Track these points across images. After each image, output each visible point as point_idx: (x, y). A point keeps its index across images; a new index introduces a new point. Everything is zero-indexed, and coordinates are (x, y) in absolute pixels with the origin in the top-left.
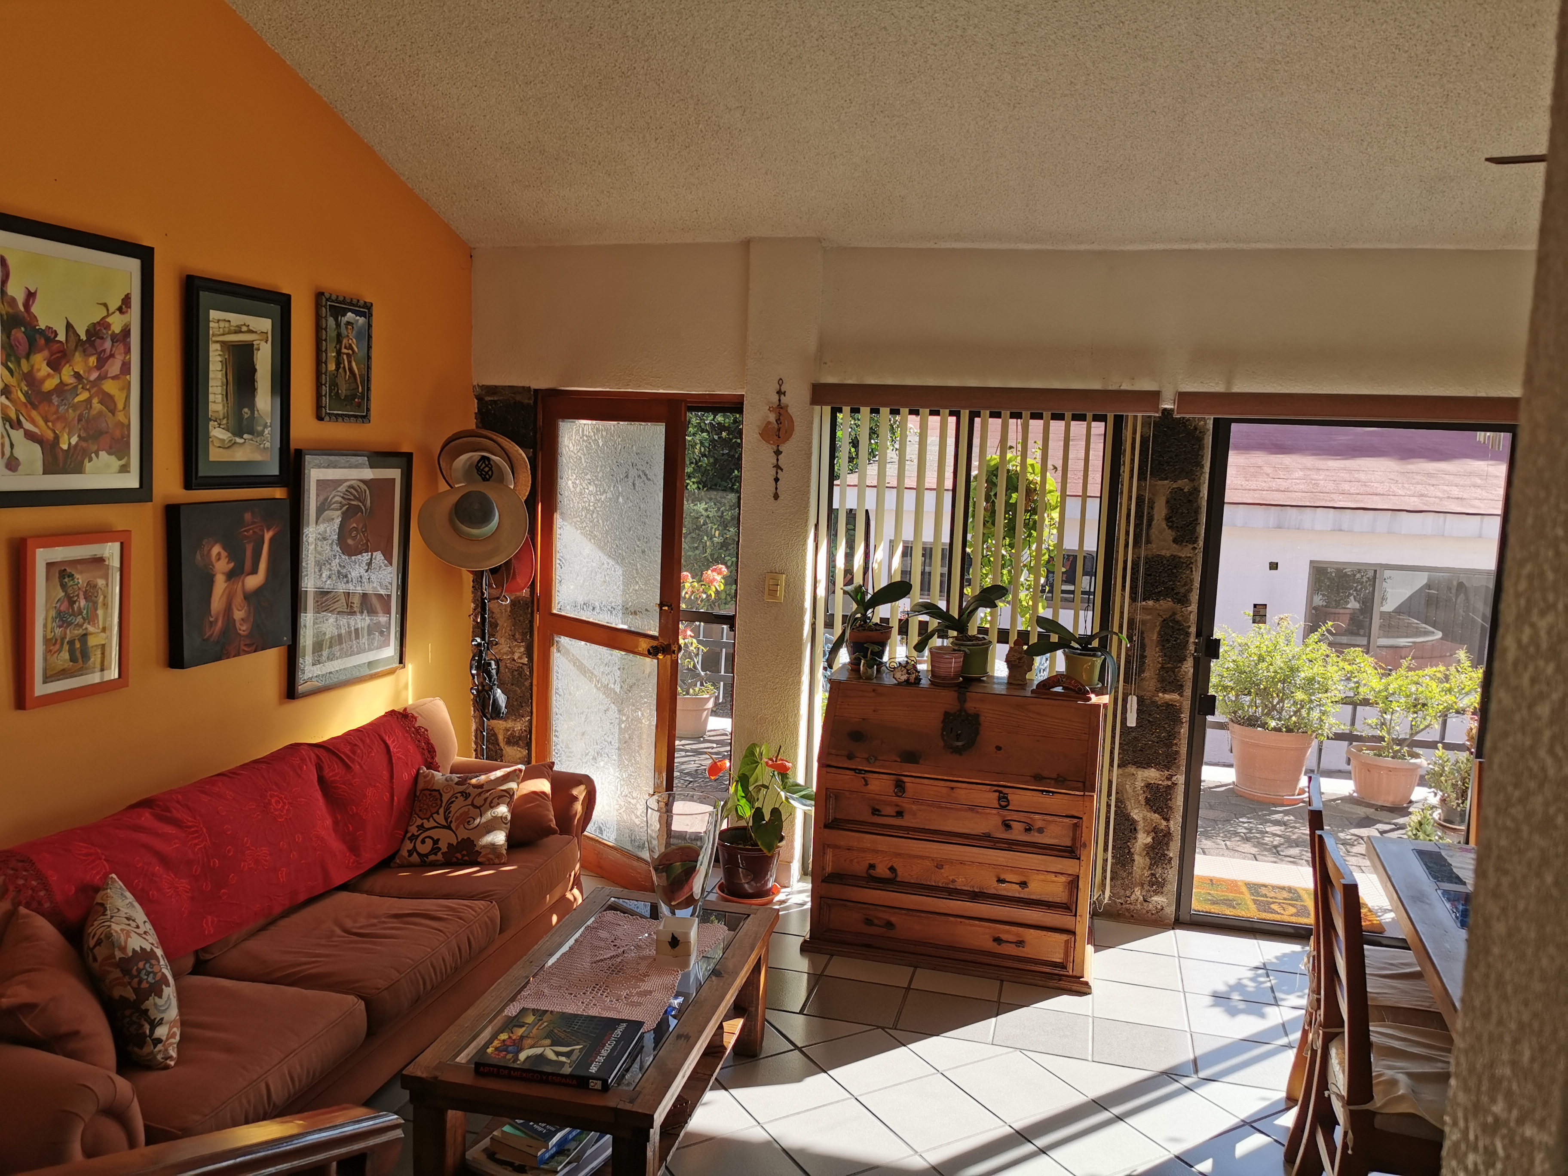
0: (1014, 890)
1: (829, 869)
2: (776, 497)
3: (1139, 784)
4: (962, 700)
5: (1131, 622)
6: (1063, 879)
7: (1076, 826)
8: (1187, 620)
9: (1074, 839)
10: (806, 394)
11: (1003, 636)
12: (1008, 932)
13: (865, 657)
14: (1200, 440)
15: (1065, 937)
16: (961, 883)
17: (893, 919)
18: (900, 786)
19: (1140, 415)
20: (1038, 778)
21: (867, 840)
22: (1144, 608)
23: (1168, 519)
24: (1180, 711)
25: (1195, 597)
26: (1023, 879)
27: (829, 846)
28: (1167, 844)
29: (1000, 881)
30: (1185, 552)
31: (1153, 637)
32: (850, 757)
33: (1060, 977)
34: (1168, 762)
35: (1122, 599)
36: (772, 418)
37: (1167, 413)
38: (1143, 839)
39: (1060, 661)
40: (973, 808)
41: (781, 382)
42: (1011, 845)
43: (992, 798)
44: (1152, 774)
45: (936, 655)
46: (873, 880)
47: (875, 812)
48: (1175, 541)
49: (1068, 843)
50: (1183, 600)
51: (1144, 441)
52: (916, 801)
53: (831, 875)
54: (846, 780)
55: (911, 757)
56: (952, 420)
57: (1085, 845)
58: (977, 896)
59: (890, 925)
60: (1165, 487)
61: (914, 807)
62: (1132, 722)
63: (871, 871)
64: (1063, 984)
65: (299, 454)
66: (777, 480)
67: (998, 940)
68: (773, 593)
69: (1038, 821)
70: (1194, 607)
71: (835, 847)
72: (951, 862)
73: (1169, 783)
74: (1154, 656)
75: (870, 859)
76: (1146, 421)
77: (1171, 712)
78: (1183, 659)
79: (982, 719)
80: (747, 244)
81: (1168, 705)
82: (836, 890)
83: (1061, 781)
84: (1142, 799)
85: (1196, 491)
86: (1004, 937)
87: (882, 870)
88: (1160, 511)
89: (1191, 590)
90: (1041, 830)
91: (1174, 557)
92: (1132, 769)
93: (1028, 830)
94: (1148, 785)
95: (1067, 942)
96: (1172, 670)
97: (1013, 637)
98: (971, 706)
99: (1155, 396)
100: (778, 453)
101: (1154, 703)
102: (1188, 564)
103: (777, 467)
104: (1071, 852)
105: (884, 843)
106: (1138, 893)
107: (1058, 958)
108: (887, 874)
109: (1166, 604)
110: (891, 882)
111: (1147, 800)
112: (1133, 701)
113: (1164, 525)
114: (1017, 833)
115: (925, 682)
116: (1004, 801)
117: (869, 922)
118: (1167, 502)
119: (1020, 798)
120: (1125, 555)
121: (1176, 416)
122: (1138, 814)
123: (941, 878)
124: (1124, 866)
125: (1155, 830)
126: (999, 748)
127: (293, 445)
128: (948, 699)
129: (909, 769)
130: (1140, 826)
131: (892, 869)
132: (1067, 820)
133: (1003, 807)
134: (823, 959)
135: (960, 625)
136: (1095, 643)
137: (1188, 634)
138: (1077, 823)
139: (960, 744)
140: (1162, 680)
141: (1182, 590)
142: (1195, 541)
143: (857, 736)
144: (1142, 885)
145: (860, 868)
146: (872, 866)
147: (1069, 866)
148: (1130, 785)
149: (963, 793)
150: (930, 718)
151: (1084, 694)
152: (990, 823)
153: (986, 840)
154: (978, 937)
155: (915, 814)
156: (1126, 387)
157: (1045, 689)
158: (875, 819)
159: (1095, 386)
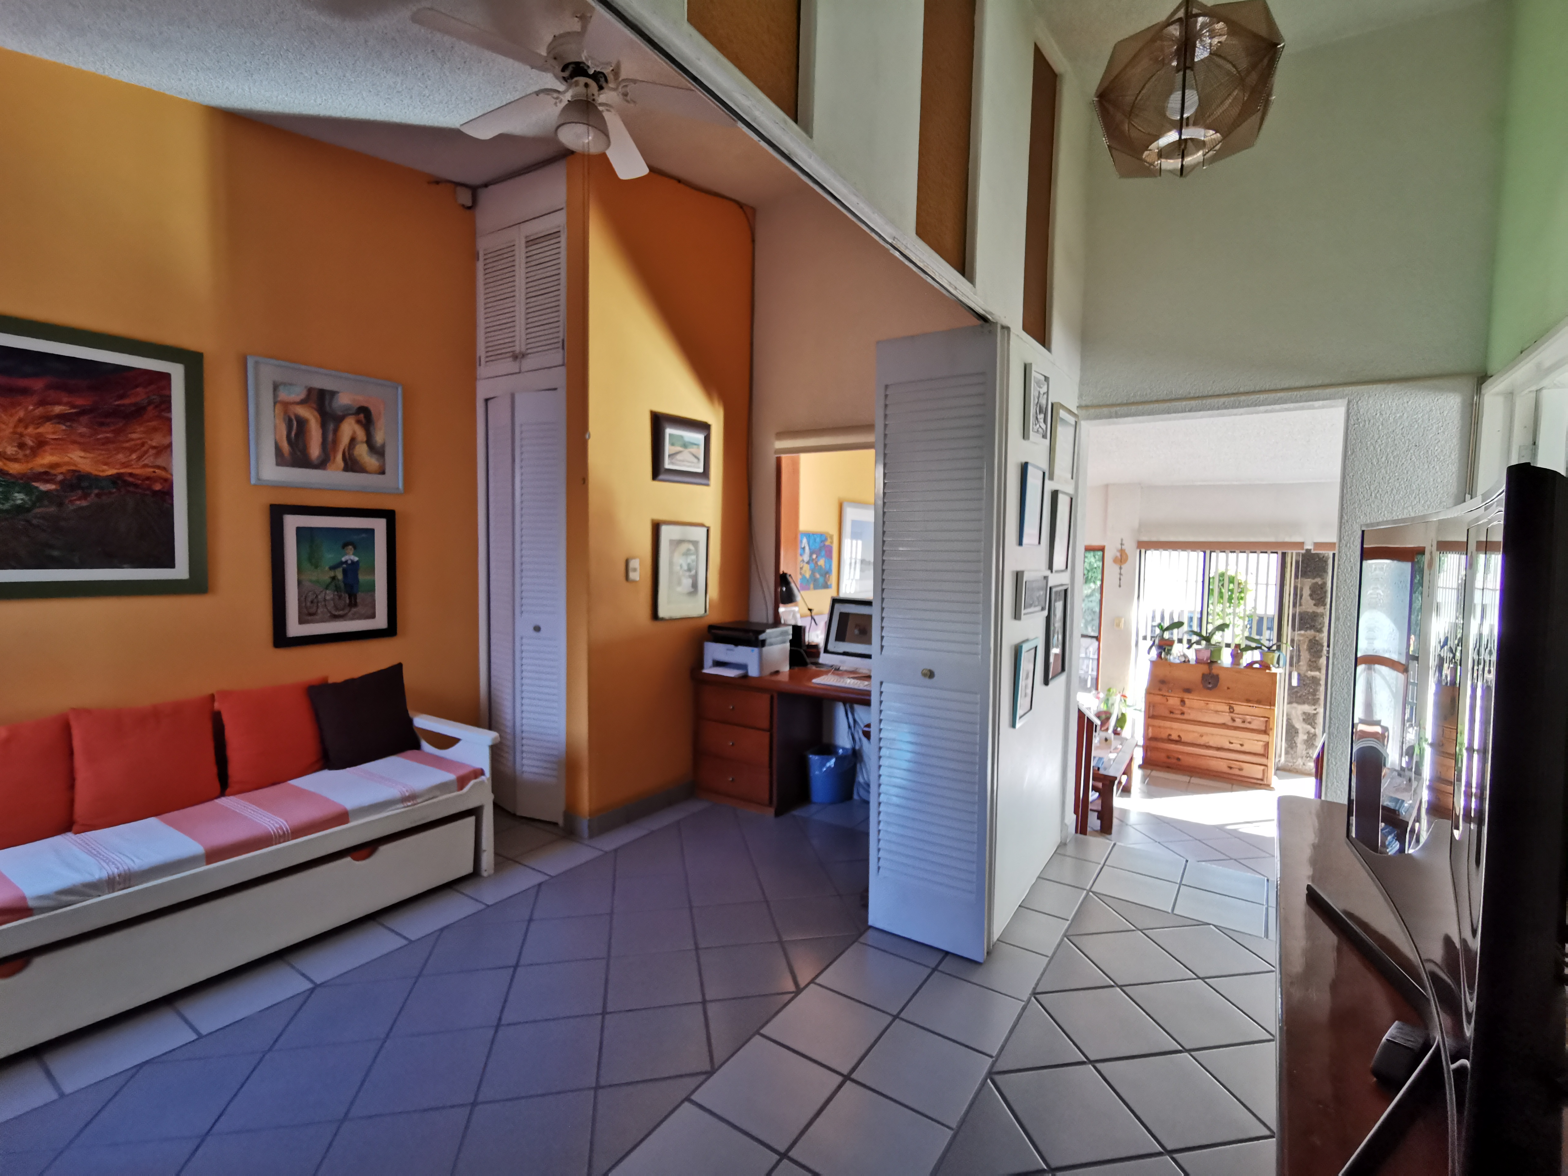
0: (1237, 747)
1: (1150, 735)
2: (1120, 586)
3: (1300, 712)
4: (1210, 669)
5: (1293, 641)
6: (1262, 743)
7: (1267, 721)
8: (1322, 639)
9: (1266, 727)
10: (1134, 545)
11: (1228, 645)
12: (1235, 764)
13: (1164, 650)
14: (1326, 562)
15: (1262, 767)
16: (1211, 744)
17: (1180, 757)
18: (1183, 702)
19: (1294, 552)
20: (1248, 701)
21: (1168, 724)
22: (1298, 634)
23: (1311, 595)
24: (1320, 680)
25: (1326, 629)
26: (1241, 743)
27: (1151, 726)
28: (1315, 739)
29: (1231, 743)
30: (1320, 610)
31: (1305, 647)
32: (1160, 690)
33: (1261, 784)
35: (1287, 630)
36: (1118, 554)
37: (1308, 551)
38: (1302, 737)
39: (1256, 655)
40: (1217, 712)
41: (1122, 540)
42: (1236, 728)
43: (1227, 708)
44: (1307, 708)
45: (1197, 651)
46: (1170, 740)
47: (1171, 712)
48: (1315, 605)
49: (1263, 728)
50: (1320, 631)
51: (1297, 562)
52: (1189, 708)
54: (1158, 699)
55: (1188, 691)
56: (1202, 554)
57: (1271, 729)
58: (1219, 749)
59: (1178, 759)
60: (1308, 583)
61: (1189, 711)
62: (1295, 683)
63: (1170, 737)
64: (1259, 786)
66: (1120, 579)
67: (1230, 768)
68: (1118, 625)
69: (1248, 718)
70: (1325, 634)
71: (1153, 726)
72: (1207, 734)
73: (1315, 712)
74: (1305, 656)
75: (1169, 732)
76: (1298, 554)
77: (1315, 681)
78: (1320, 657)
79: (1220, 676)
80: (1107, 486)
81: (1313, 677)
82: (1154, 744)
83: (1259, 702)
84: (1301, 719)
85: (1325, 584)
86: (1233, 766)
87: (1174, 737)
88: (1307, 592)
89: (1323, 626)
90: (1250, 723)
91: (1314, 612)
92: (1295, 705)
93: (1244, 722)
94: (1304, 713)
95: (1264, 770)
96: (1315, 662)
97: (1233, 646)
98: (1215, 671)
99: (1301, 544)
100: (1121, 568)
101: (1306, 676)
102: (1322, 615)
103: (1120, 574)
104: (1266, 732)
105: (1176, 725)
106: (1300, 762)
107: (1260, 776)
108: (1177, 738)
109: (1311, 633)
110: (1179, 741)
111: (1304, 720)
112: (1294, 673)
113: (1309, 598)
114: (1238, 723)
115: (1193, 662)
116: (1232, 710)
117: (1168, 757)
118: (1310, 588)
119: (1240, 709)
120: (1288, 611)
121: (1313, 552)
122: (1299, 725)
123: (1202, 741)
124: (1292, 748)
125: (1308, 733)
126: (1229, 688)
128: (1204, 669)
129: (1186, 696)
130: (1300, 731)
131: (1179, 736)
132: (1262, 719)
133: (1231, 712)
134: (1149, 771)
135: (1208, 639)
136: (1274, 648)
137: (1323, 646)
138: (1268, 721)
139: (1210, 686)
140: (1310, 666)
141: (1319, 627)
142: (1325, 605)
143: (1163, 682)
144: (1302, 757)
145: (1164, 735)
146: (1170, 735)
147: (1264, 738)
148: (1293, 712)
149: (1212, 706)
150: (1196, 676)
151: (1269, 668)
152: (1225, 718)
153: (1224, 726)
154: (1222, 766)
155: (1190, 714)
156: (1287, 539)
157: (1250, 665)
158: (1172, 715)
159: (1272, 539)
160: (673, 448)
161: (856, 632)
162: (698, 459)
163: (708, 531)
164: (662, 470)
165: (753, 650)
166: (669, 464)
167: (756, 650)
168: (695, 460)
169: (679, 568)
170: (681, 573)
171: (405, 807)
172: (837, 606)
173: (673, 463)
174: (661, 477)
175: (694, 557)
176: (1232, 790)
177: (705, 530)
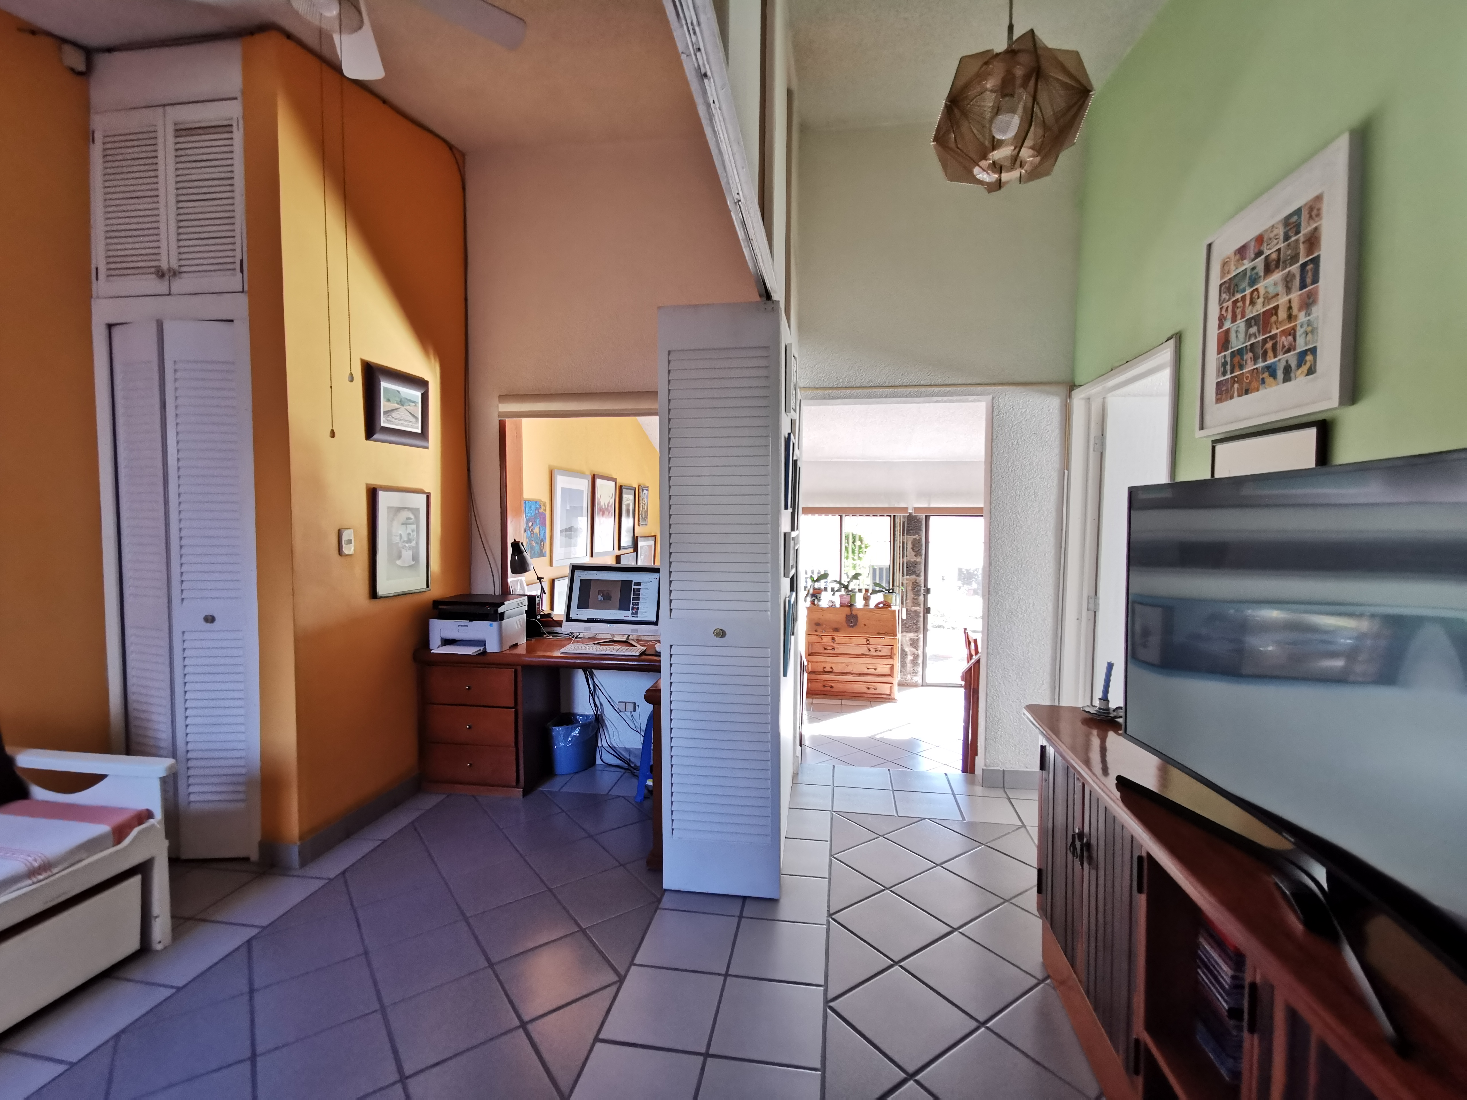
0: (872, 671)
1: (812, 669)
3: (908, 639)
4: (851, 611)
5: (902, 584)
6: (888, 666)
7: (892, 648)
8: (920, 581)
9: (891, 653)
11: (860, 590)
12: (872, 685)
13: (817, 598)
14: (921, 522)
15: (890, 685)
16: (854, 671)
17: (832, 685)
18: (833, 639)
19: (901, 515)
20: (879, 634)
21: (822, 659)
22: (906, 579)
23: (912, 548)
24: (920, 613)
25: (922, 574)
26: (875, 667)
27: (810, 662)
28: (918, 659)
29: (868, 669)
30: (918, 559)
31: (910, 588)
32: (815, 631)
33: (889, 698)
34: (917, 631)
35: (898, 575)
37: (910, 514)
38: (910, 658)
39: (880, 597)
40: (858, 645)
42: (871, 656)
43: (864, 641)
44: (912, 635)
45: (840, 597)
46: (825, 672)
47: (825, 649)
48: (915, 556)
49: (889, 654)
50: (918, 575)
51: (904, 523)
52: (838, 644)
53: (811, 672)
54: (815, 638)
55: (836, 630)
56: (837, 517)
57: (895, 654)
58: (860, 674)
59: (832, 687)
60: (911, 538)
61: (838, 646)
62: (904, 617)
63: (825, 670)
64: (890, 700)
65: (637, 537)
69: (879, 647)
70: (922, 578)
71: (812, 662)
72: (851, 664)
73: (917, 638)
74: (910, 595)
75: (824, 665)
76: (904, 517)
77: (917, 613)
78: (919, 595)
79: (858, 616)
81: (916, 611)
82: (815, 677)
83: (886, 634)
84: (909, 644)
85: (920, 539)
86: (869, 687)
87: (828, 669)
88: (910, 546)
89: (920, 572)
90: (880, 651)
91: (915, 561)
92: (905, 634)
93: (876, 651)
94: (911, 639)
95: (891, 687)
96: (916, 599)
97: (864, 591)
98: (854, 612)
99: (906, 509)
101: (911, 611)
102: (920, 563)
104: (891, 657)
105: (829, 659)
106: (909, 677)
107: (888, 692)
108: (830, 670)
109: (913, 577)
110: (831, 673)
111: (911, 644)
112: (904, 610)
113: (911, 550)
114: (873, 652)
115: (838, 606)
116: (868, 642)
117: (824, 686)
118: (912, 543)
119: (872, 641)
120: (899, 561)
121: (914, 515)
122: (908, 649)
123: (848, 670)
124: (904, 667)
125: (914, 654)
126: (865, 625)
127: (636, 535)
128: (847, 610)
129: (835, 634)
130: (909, 653)
131: (831, 668)
132: (888, 647)
133: (868, 644)
135: (846, 587)
136: (891, 590)
137: (921, 587)
139: (852, 624)
140: (913, 603)
141: (918, 572)
142: (921, 555)
143: (818, 624)
144: (910, 673)
145: (821, 668)
146: (825, 668)
147: (890, 661)
148: (904, 640)
149: (855, 640)
150: (841, 617)
151: (890, 606)
152: (863, 650)
153: (863, 655)
154: (862, 688)
155: (838, 648)
156: (896, 506)
157: (877, 606)
158: (826, 651)
159: (886, 505)
160: (388, 404)
161: (600, 598)
162: (416, 418)
163: (428, 498)
164: (378, 429)
165: (491, 625)
166: (384, 422)
167: (495, 624)
168: (414, 420)
169: (398, 538)
170: (400, 545)
171: (34, 883)
172: (576, 573)
173: (388, 421)
174: (375, 437)
175: (414, 527)
176: (872, 706)
177: (424, 497)
